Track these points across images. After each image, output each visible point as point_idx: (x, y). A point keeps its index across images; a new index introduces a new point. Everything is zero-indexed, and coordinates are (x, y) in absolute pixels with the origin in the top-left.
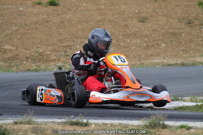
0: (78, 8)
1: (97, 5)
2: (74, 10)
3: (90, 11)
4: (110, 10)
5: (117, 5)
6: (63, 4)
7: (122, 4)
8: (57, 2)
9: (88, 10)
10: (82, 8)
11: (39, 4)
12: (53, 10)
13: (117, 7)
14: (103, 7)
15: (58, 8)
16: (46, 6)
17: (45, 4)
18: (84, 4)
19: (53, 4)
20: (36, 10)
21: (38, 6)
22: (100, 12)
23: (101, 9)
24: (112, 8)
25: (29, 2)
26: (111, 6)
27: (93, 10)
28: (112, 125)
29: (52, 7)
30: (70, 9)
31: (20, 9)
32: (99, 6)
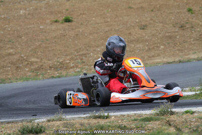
0: (88, 23)
1: (104, 18)
2: (85, 24)
3: (99, 23)
4: (115, 21)
5: (121, 17)
6: (75, 20)
7: (125, 16)
8: (71, 19)
9: (97, 23)
10: (92, 22)
11: (56, 21)
12: (69, 26)
13: (121, 19)
14: (109, 20)
15: (73, 24)
16: (62, 23)
17: (61, 22)
18: (94, 19)
19: (67, 20)
20: (54, 27)
21: (56, 23)
22: (107, 24)
23: (108, 22)
24: (117, 19)
25: (48, 21)
26: (115, 18)
27: (101, 23)
28: (128, 116)
29: (67, 23)
30: (82, 24)
31: (41, 27)
32: (106, 19)
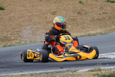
0: (16, 10)
1: (25, 7)
2: (14, 11)
3: (23, 11)
4: (33, 9)
5: (36, 7)
6: (6, 8)
7: (39, 6)
8: (3, 8)
9: (21, 11)
10: (18, 10)
12: (3, 12)
13: (36, 8)
14: (29, 8)
15: (5, 11)
18: (18, 8)
22: (28, 11)
23: (29, 10)
26: (33, 7)
27: (24, 11)
29: (1, 11)
30: (11, 11)
32: (26, 8)
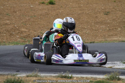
0: (67, 6)
1: (79, 4)
2: (64, 7)
3: (74, 7)
4: (87, 7)
5: (91, 4)
6: (57, 3)
7: (94, 4)
8: (54, 2)
9: (73, 7)
10: (69, 6)
12: (52, 7)
14: (82, 5)
15: (55, 6)
16: (47, 5)
17: (46, 4)
18: (71, 4)
19: (51, 3)
20: (41, 7)
21: (43, 4)
22: (80, 8)
23: (81, 7)
24: (88, 6)
25: (37, 2)
27: (76, 7)
28: (87, 78)
29: (51, 5)
30: (62, 7)
31: (31, 6)
32: (80, 5)
